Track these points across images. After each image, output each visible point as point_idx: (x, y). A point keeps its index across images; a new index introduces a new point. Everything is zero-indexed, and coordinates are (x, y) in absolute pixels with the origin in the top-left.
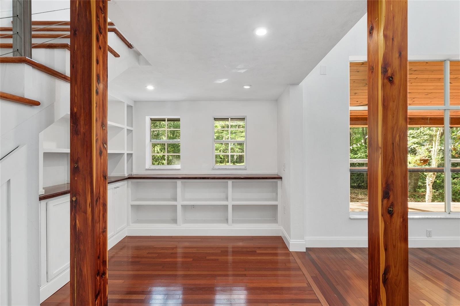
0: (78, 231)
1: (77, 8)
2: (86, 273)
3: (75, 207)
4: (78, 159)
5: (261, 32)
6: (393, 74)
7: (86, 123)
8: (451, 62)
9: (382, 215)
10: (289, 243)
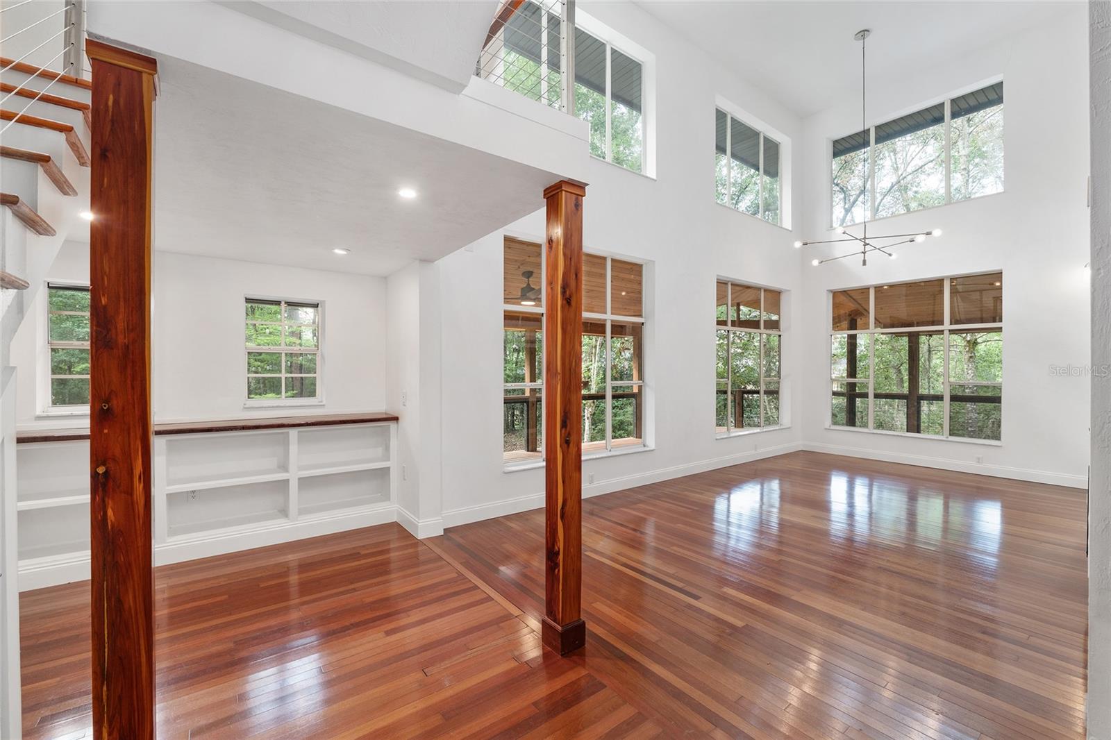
0: (112, 528)
1: (111, 109)
2: (132, 604)
3: (104, 485)
4: (110, 393)
5: (408, 193)
6: (570, 296)
7: (131, 327)
8: (613, 260)
9: (561, 446)
10: (416, 527)
